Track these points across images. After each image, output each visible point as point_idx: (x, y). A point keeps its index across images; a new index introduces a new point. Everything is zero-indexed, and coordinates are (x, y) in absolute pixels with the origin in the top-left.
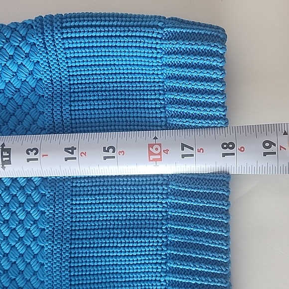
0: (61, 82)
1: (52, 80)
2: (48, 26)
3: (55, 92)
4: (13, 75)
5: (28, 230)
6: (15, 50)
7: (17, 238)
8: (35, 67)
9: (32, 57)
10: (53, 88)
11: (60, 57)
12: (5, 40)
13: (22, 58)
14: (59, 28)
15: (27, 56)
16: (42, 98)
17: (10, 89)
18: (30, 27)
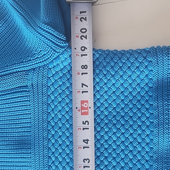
0: (163, 81)
1: (158, 80)
2: (160, 52)
3: (159, 86)
4: (137, 76)
5: (143, 156)
6: (140, 64)
7: (137, 160)
8: (150, 73)
9: (149, 68)
10: (158, 84)
11: (165, 68)
12: (135, 58)
13: (144, 68)
14: (167, 54)
15: (146, 67)
16: (151, 88)
17: (135, 83)
18: (148, 52)
